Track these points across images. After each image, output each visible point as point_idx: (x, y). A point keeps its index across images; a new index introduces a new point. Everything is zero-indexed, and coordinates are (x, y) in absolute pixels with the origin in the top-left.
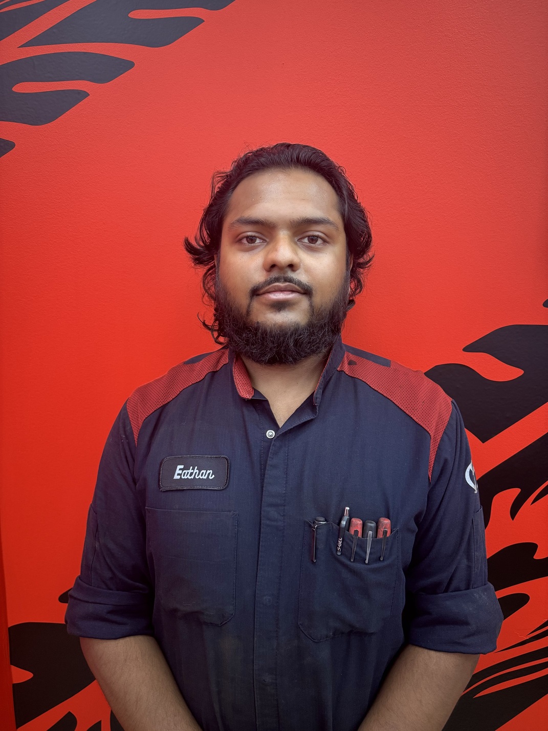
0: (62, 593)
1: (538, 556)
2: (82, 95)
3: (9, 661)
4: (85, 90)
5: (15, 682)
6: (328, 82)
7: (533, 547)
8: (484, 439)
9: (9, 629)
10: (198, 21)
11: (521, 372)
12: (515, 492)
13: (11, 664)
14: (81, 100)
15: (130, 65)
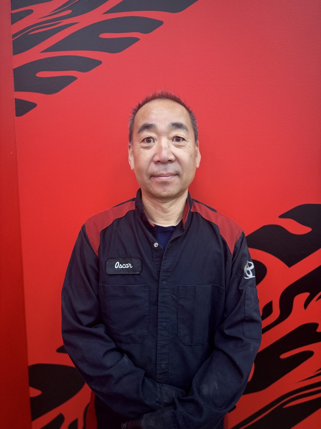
2: (73, 79)
4: (75, 76)
5: (31, 397)
7: (316, 325)
8: (289, 266)
9: (29, 367)
10: (137, 40)
11: (310, 230)
12: (307, 295)
13: (30, 386)
14: (72, 81)
15: (100, 63)
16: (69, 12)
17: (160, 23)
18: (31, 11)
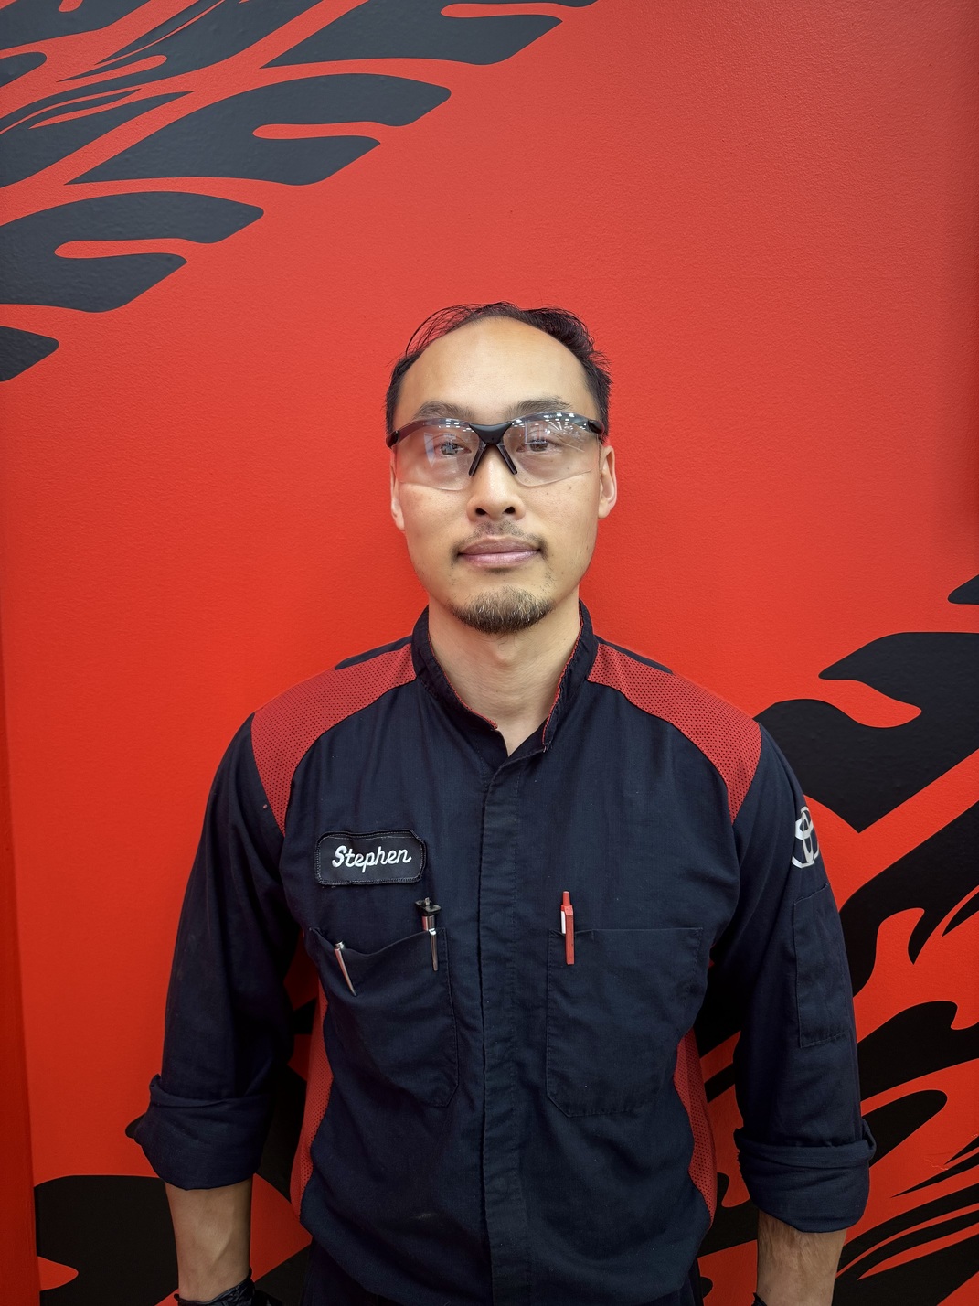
0: (130, 1122)
1: (957, 1024)
2: (174, 262)
3: (33, 1251)
4: (180, 255)
5: (45, 1287)
7: (948, 1010)
8: (859, 827)
9: (36, 1189)
10: (369, 144)
11: (916, 712)
12: (915, 915)
13: (39, 1253)
14: (172, 271)
15: (257, 213)
16: (158, 60)
17: (440, 95)
18: (39, 59)
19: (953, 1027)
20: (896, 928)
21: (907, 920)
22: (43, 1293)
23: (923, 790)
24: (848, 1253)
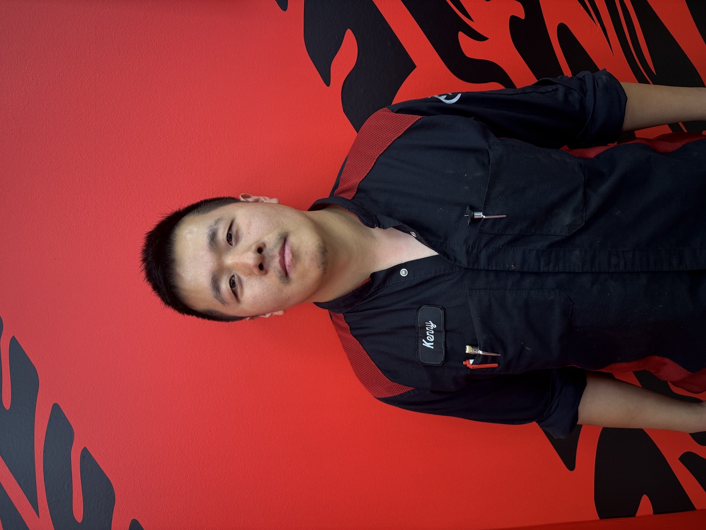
0: (566, 468)
1: (522, 16)
2: (85, 454)
3: (633, 519)
4: (81, 451)
5: (652, 512)
6: (72, 216)
7: (514, 20)
8: (413, 66)
9: (601, 518)
10: (13, 341)
11: (349, 32)
12: (462, 37)
13: (634, 516)
14: (90, 455)
15: (56, 407)
19: (523, 17)
20: (469, 47)
21: (464, 41)
22: (654, 513)
23: (393, 29)
24: (641, 80)
